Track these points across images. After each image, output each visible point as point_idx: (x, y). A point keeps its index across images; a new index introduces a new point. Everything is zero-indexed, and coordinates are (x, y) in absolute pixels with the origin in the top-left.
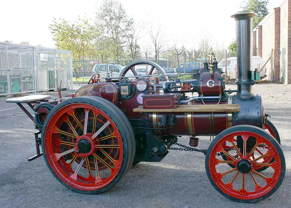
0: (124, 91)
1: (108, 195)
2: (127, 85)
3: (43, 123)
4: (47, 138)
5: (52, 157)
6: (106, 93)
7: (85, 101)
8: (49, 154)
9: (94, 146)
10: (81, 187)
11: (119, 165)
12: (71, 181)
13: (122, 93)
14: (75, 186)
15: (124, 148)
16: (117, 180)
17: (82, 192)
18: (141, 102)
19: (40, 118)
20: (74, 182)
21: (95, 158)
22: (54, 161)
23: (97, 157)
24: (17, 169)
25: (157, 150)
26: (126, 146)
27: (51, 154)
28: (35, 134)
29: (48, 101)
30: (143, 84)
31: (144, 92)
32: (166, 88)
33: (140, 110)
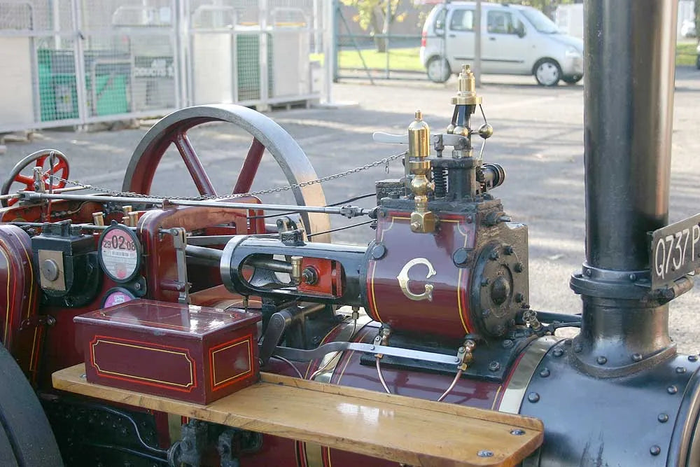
13: (45, 283)
30: (125, 246)
31: (130, 286)
32: (231, 269)
33: (75, 384)
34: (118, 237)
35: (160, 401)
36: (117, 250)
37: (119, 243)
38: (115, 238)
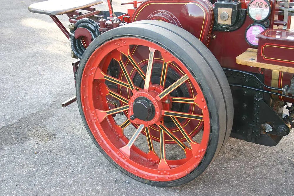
0: (223, 17)
1: (177, 191)
2: (231, 7)
3: (84, 50)
4: (86, 86)
5: (93, 115)
6: (189, 15)
7: (149, 36)
8: (88, 110)
9: (160, 113)
10: (134, 170)
11: (201, 153)
12: (120, 157)
13: (220, 21)
14: (126, 166)
15: (211, 130)
16: (193, 176)
17: (137, 179)
18: (255, 42)
19: (79, 42)
20: (125, 160)
21: (161, 130)
22: (95, 121)
23: (165, 129)
24: (51, 106)
25: (271, 130)
26: (215, 127)
27: (92, 111)
28: (73, 64)
29: (94, 9)
30: (262, 6)
31: (263, 23)
36: (258, 8)
37: (259, 5)
38: (257, 3)
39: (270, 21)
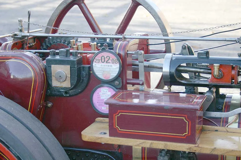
0: (59, 78)
2: (67, 64)
6: (12, 77)
18: (105, 109)
30: (110, 61)
31: (113, 84)
32: (170, 72)
33: (101, 138)
34: (105, 57)
35: (165, 144)
36: (105, 64)
37: (106, 60)
38: (103, 57)
39: (122, 80)
